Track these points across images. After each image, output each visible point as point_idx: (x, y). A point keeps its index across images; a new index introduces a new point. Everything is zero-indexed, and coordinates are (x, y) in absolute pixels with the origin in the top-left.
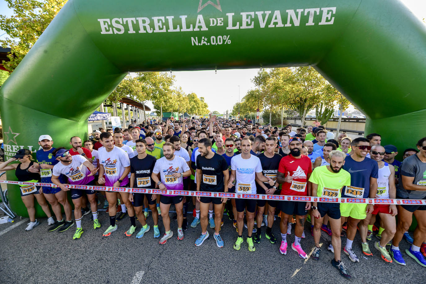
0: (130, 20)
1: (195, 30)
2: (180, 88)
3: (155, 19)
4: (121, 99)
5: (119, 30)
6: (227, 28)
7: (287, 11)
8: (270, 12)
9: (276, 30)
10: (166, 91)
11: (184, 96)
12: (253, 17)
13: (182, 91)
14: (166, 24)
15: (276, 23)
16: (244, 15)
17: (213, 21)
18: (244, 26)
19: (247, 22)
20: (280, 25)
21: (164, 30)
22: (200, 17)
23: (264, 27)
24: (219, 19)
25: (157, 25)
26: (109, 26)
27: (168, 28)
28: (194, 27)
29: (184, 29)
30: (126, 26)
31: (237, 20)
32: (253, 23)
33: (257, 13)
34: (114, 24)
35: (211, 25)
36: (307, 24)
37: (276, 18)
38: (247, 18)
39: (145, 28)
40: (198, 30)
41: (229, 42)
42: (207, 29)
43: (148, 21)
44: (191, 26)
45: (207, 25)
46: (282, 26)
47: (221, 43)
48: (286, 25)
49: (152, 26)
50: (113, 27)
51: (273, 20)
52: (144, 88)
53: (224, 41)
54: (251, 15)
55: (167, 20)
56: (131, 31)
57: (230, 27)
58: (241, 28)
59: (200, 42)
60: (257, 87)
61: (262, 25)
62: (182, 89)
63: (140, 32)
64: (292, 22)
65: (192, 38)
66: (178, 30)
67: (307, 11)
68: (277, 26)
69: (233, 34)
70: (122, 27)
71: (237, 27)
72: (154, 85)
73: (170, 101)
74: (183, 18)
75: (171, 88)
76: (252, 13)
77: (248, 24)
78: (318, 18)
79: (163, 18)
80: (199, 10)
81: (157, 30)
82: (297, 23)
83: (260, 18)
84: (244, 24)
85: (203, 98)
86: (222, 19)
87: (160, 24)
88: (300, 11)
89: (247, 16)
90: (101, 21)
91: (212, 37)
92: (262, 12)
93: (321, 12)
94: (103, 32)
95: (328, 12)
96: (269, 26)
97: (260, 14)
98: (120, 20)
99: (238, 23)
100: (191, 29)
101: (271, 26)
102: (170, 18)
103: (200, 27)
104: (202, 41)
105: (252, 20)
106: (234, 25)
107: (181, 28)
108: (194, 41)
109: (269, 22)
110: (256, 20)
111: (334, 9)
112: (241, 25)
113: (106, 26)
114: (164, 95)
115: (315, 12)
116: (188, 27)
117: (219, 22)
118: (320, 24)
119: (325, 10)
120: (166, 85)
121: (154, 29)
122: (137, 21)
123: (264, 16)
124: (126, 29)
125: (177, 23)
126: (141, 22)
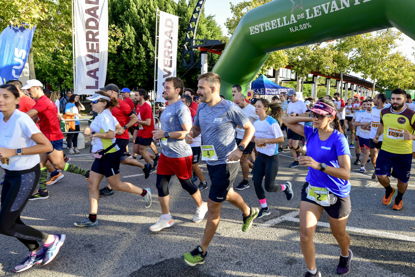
0: (261, 25)
1: (290, 23)
3: (272, 22)
5: (257, 31)
6: (307, 19)
8: (329, 3)
9: (335, 13)
12: (320, 9)
14: (277, 24)
15: (334, 9)
16: (315, 8)
17: (299, 16)
18: (316, 15)
19: (317, 12)
20: (337, 9)
21: (276, 27)
22: (292, 16)
23: (327, 13)
24: (301, 14)
25: (273, 24)
26: (253, 30)
27: (278, 25)
28: (290, 22)
29: (285, 24)
32: (320, 12)
33: (322, 5)
34: (256, 29)
35: (298, 19)
36: (355, 4)
37: (334, 6)
38: (317, 10)
39: (268, 28)
40: (292, 23)
41: (310, 26)
42: (296, 22)
43: (269, 23)
44: (288, 21)
45: (296, 19)
46: (339, 9)
47: (306, 28)
48: (341, 9)
49: (271, 26)
51: (332, 8)
53: (307, 26)
54: (318, 8)
55: (277, 21)
56: (262, 31)
57: (308, 18)
58: (314, 16)
59: (294, 30)
63: (266, 30)
64: (344, 5)
65: (290, 28)
66: (282, 25)
68: (335, 10)
70: (258, 30)
71: (312, 17)
76: (319, 6)
77: (318, 14)
79: (275, 20)
80: (292, 12)
81: (273, 28)
82: (348, 5)
83: (324, 8)
84: (316, 14)
86: (303, 14)
87: (274, 24)
89: (317, 9)
90: (250, 28)
91: (300, 25)
92: (325, 4)
94: (251, 34)
96: (331, 12)
97: (323, 5)
98: (258, 26)
99: (312, 14)
100: (288, 24)
101: (332, 11)
102: (278, 20)
103: (293, 21)
104: (296, 29)
105: (319, 10)
106: (310, 16)
107: (284, 24)
108: (291, 30)
109: (330, 9)
110: (322, 10)
112: (314, 15)
116: (287, 23)
117: (302, 16)
118: (364, 2)
121: (272, 27)
122: (264, 25)
123: (326, 6)
124: (260, 30)
125: (282, 21)
126: (266, 25)
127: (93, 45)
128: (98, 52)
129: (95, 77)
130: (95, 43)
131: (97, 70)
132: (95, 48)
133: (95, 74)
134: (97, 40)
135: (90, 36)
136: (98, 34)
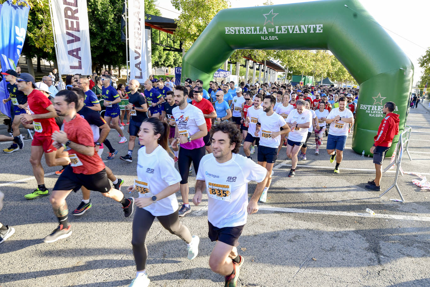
0: (237, 28)
3: (247, 28)
5: (232, 32)
7: (301, 26)
9: (297, 34)
14: (251, 30)
15: (296, 31)
16: (283, 27)
18: (283, 32)
20: (298, 32)
21: (250, 33)
22: (265, 28)
25: (247, 30)
26: (229, 30)
27: (251, 32)
29: (258, 33)
30: (235, 31)
31: (280, 29)
34: (231, 30)
39: (242, 32)
41: (278, 39)
43: (244, 29)
45: (268, 31)
49: (245, 31)
50: (230, 31)
51: (295, 30)
53: (275, 38)
55: (251, 29)
56: (237, 33)
57: (277, 32)
59: (265, 38)
61: (291, 32)
64: (303, 31)
66: (255, 33)
67: (309, 26)
69: (278, 35)
70: (234, 31)
74: (258, 28)
76: (286, 27)
78: (315, 29)
79: (250, 28)
80: (265, 25)
81: (247, 33)
82: (306, 32)
84: (283, 31)
87: (249, 30)
88: (306, 26)
89: (284, 28)
90: (226, 28)
93: (316, 27)
94: (226, 33)
95: (319, 26)
97: (289, 27)
98: (233, 28)
100: (261, 33)
101: (295, 32)
102: (253, 28)
103: (264, 32)
105: (286, 30)
106: (279, 32)
107: (257, 32)
108: (262, 38)
109: (293, 31)
110: (288, 30)
111: (322, 25)
112: (281, 32)
113: (228, 30)
115: (313, 27)
116: (260, 32)
118: (316, 32)
119: (318, 26)
123: (291, 28)
124: (235, 32)
125: (255, 30)
126: (241, 29)
127: (72, 23)
128: (79, 31)
129: (77, 56)
130: (75, 21)
131: (79, 49)
132: (75, 26)
133: (77, 53)
134: (77, 18)
135: (69, 13)
136: (77, 12)
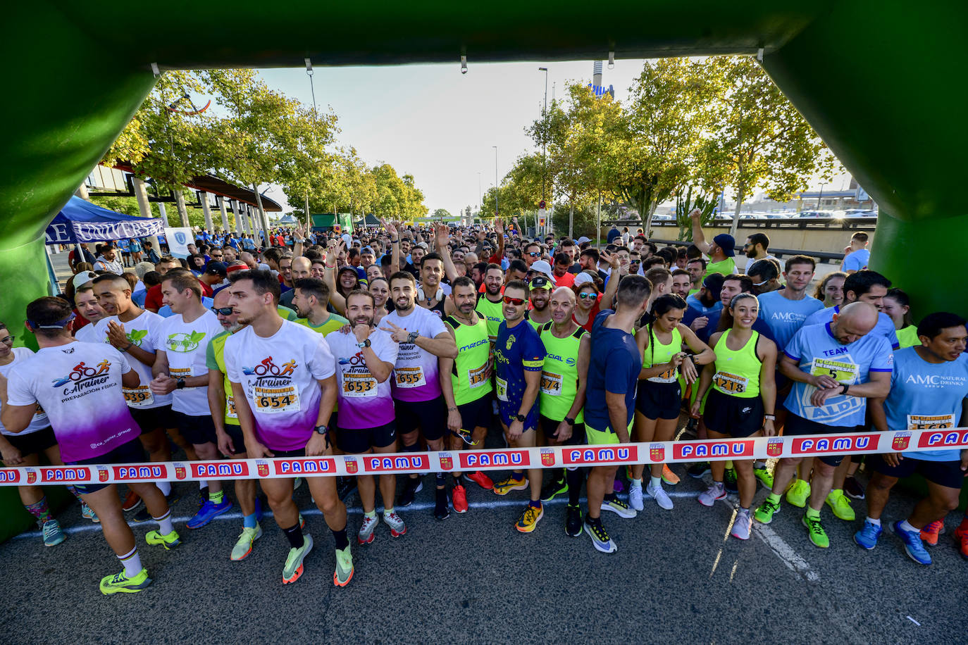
2: (353, 152)
4: (190, 179)
10: (317, 159)
11: (363, 173)
13: (357, 159)
52: (255, 148)
60: (540, 149)
62: (359, 154)
72: (282, 140)
73: (329, 185)
75: (328, 150)
85: (411, 178)
114: (310, 169)
120: (315, 143)
